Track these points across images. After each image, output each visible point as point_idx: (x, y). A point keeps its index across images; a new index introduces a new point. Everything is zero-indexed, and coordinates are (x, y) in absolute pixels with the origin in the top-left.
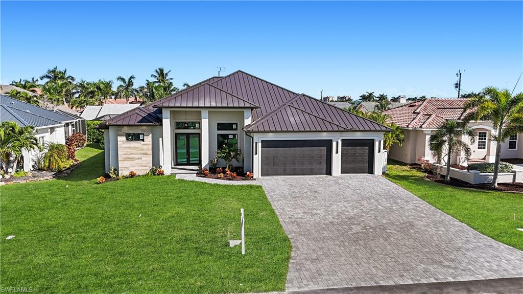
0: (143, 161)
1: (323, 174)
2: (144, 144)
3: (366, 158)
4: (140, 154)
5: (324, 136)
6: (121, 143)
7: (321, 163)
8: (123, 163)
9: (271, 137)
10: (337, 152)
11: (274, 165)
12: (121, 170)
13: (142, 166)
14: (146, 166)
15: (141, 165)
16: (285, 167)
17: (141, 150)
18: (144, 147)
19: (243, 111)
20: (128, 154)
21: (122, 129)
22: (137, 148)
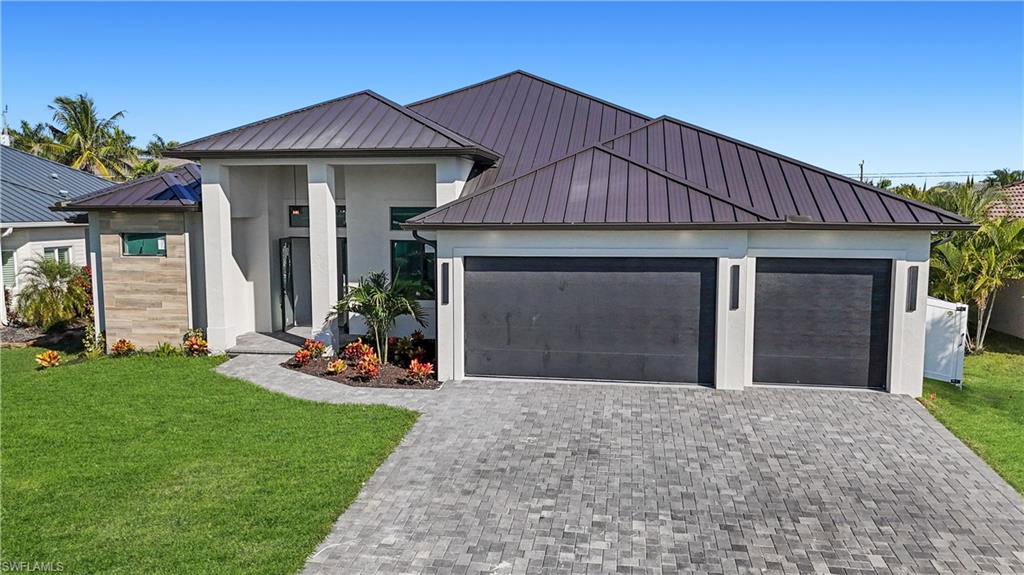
0: (166, 311)
1: (691, 382)
2: (166, 265)
3: (855, 328)
4: (157, 292)
5: (685, 245)
6: (111, 259)
7: (674, 341)
8: (115, 317)
9: (494, 245)
10: (734, 305)
11: (509, 342)
12: (111, 334)
13: (164, 326)
14: (174, 327)
15: (162, 322)
16: (547, 347)
17: (159, 281)
18: (168, 272)
19: (435, 165)
20: (128, 292)
21: (112, 221)
22: (149, 275)
